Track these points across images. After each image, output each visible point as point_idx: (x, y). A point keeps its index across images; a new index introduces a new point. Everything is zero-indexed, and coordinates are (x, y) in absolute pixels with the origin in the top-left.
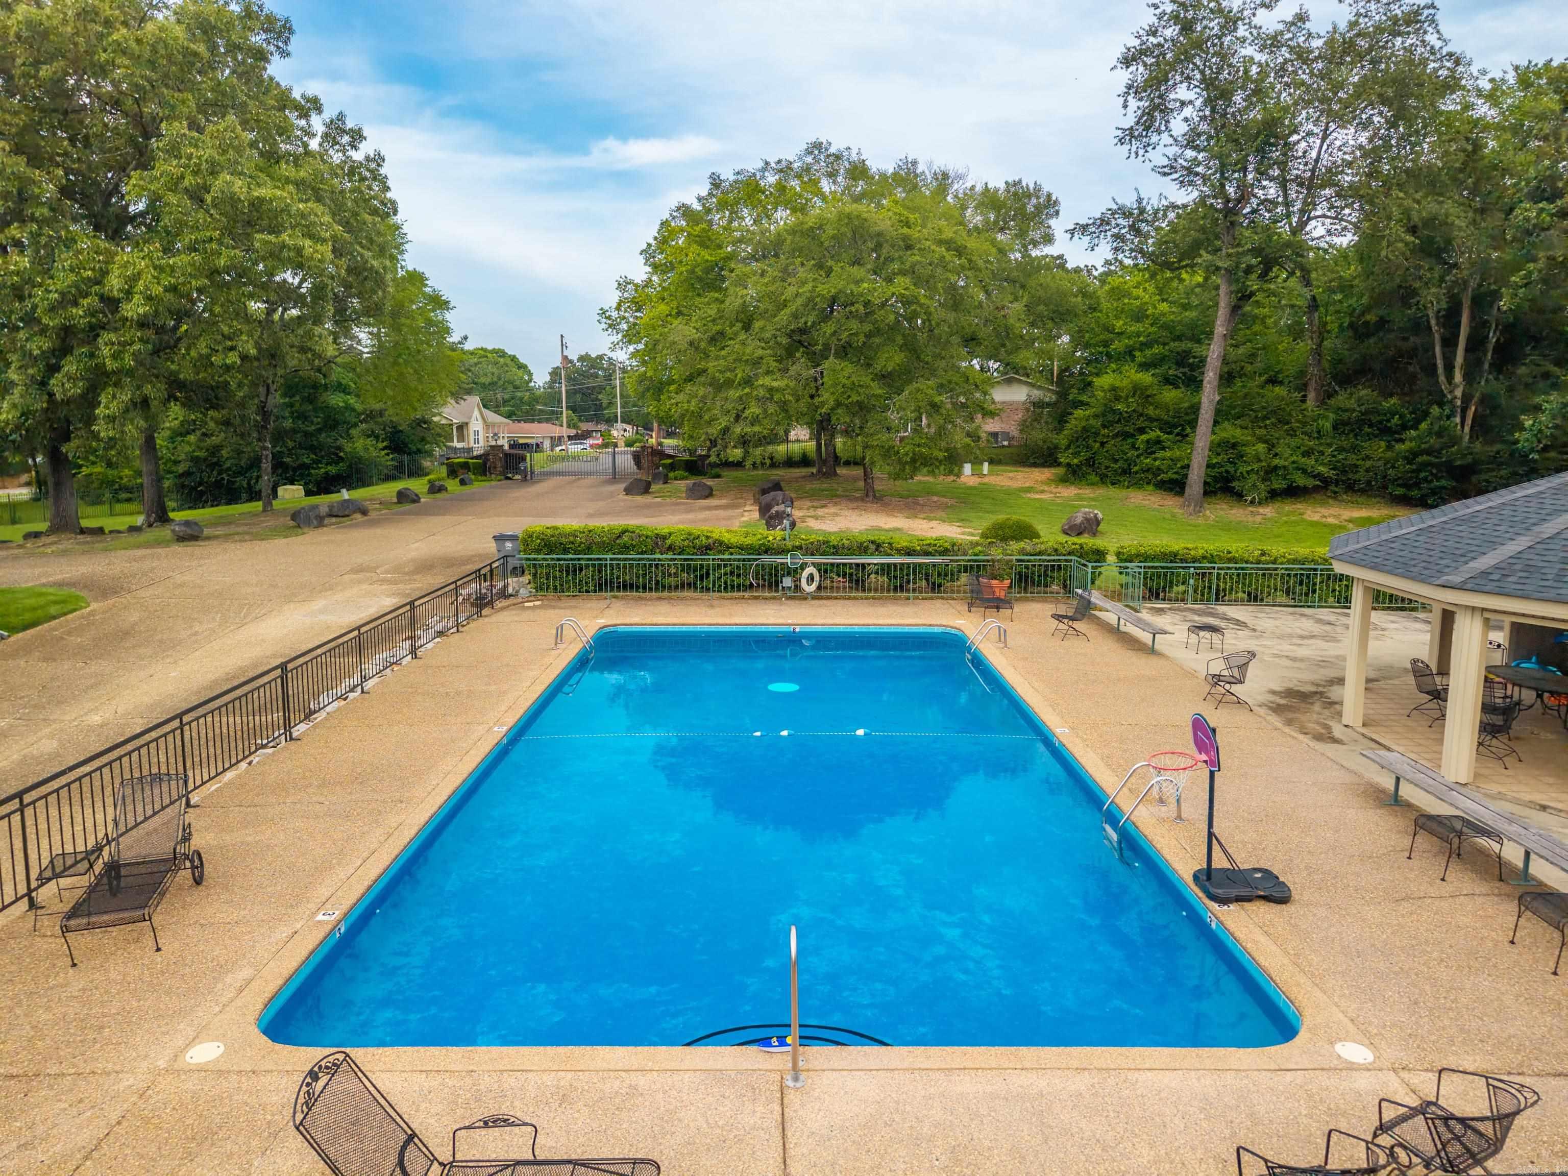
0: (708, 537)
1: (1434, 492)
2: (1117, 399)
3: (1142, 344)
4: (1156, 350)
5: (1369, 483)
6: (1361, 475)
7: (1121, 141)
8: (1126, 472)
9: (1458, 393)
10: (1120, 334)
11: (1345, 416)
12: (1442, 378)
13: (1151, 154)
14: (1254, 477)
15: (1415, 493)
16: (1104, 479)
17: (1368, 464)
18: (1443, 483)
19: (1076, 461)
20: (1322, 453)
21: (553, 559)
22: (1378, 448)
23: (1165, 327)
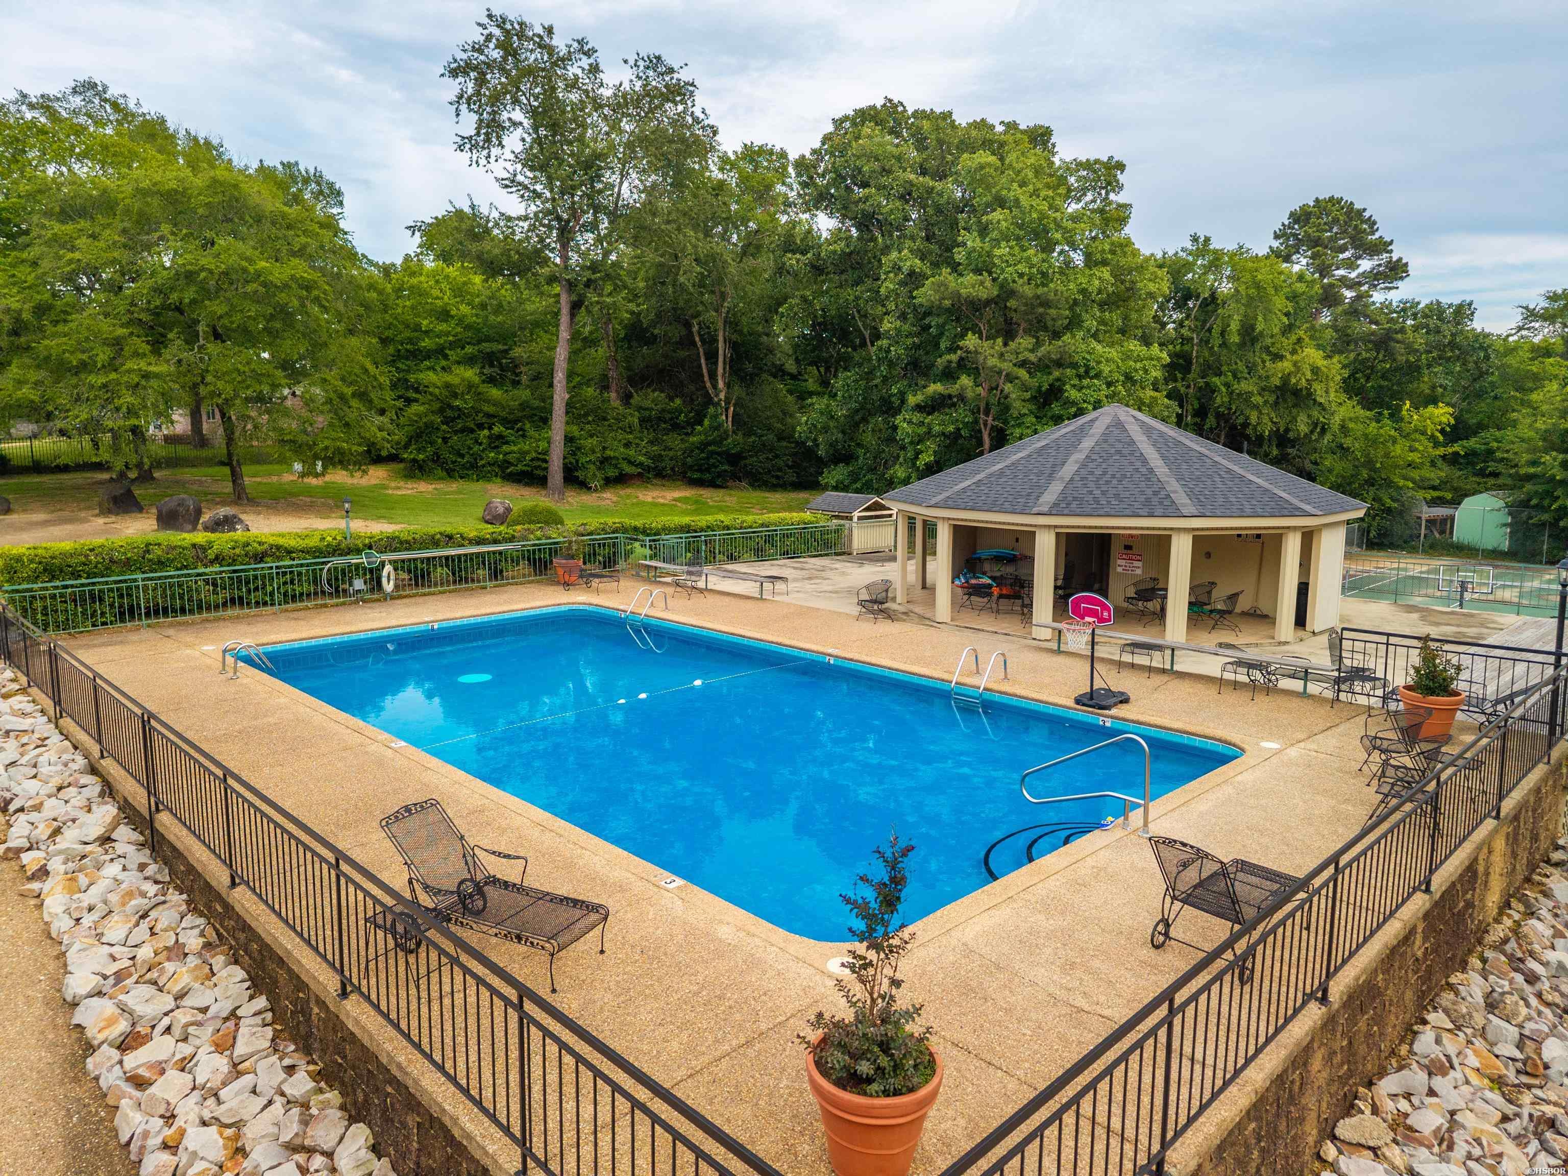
0: (260, 543)
1: (719, 475)
2: (455, 395)
3: (451, 343)
4: (469, 349)
5: (672, 469)
6: (667, 463)
7: (461, 148)
8: (473, 466)
9: (722, 396)
10: (426, 332)
11: (647, 413)
12: (708, 385)
13: (493, 165)
14: (592, 467)
15: (707, 476)
16: (450, 474)
17: (671, 453)
18: (726, 467)
19: (421, 457)
20: (637, 445)
21: (56, 588)
22: (675, 441)
23: (468, 327)
